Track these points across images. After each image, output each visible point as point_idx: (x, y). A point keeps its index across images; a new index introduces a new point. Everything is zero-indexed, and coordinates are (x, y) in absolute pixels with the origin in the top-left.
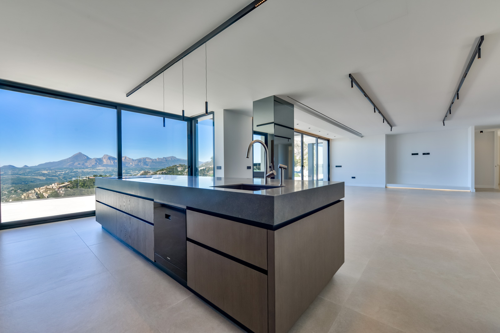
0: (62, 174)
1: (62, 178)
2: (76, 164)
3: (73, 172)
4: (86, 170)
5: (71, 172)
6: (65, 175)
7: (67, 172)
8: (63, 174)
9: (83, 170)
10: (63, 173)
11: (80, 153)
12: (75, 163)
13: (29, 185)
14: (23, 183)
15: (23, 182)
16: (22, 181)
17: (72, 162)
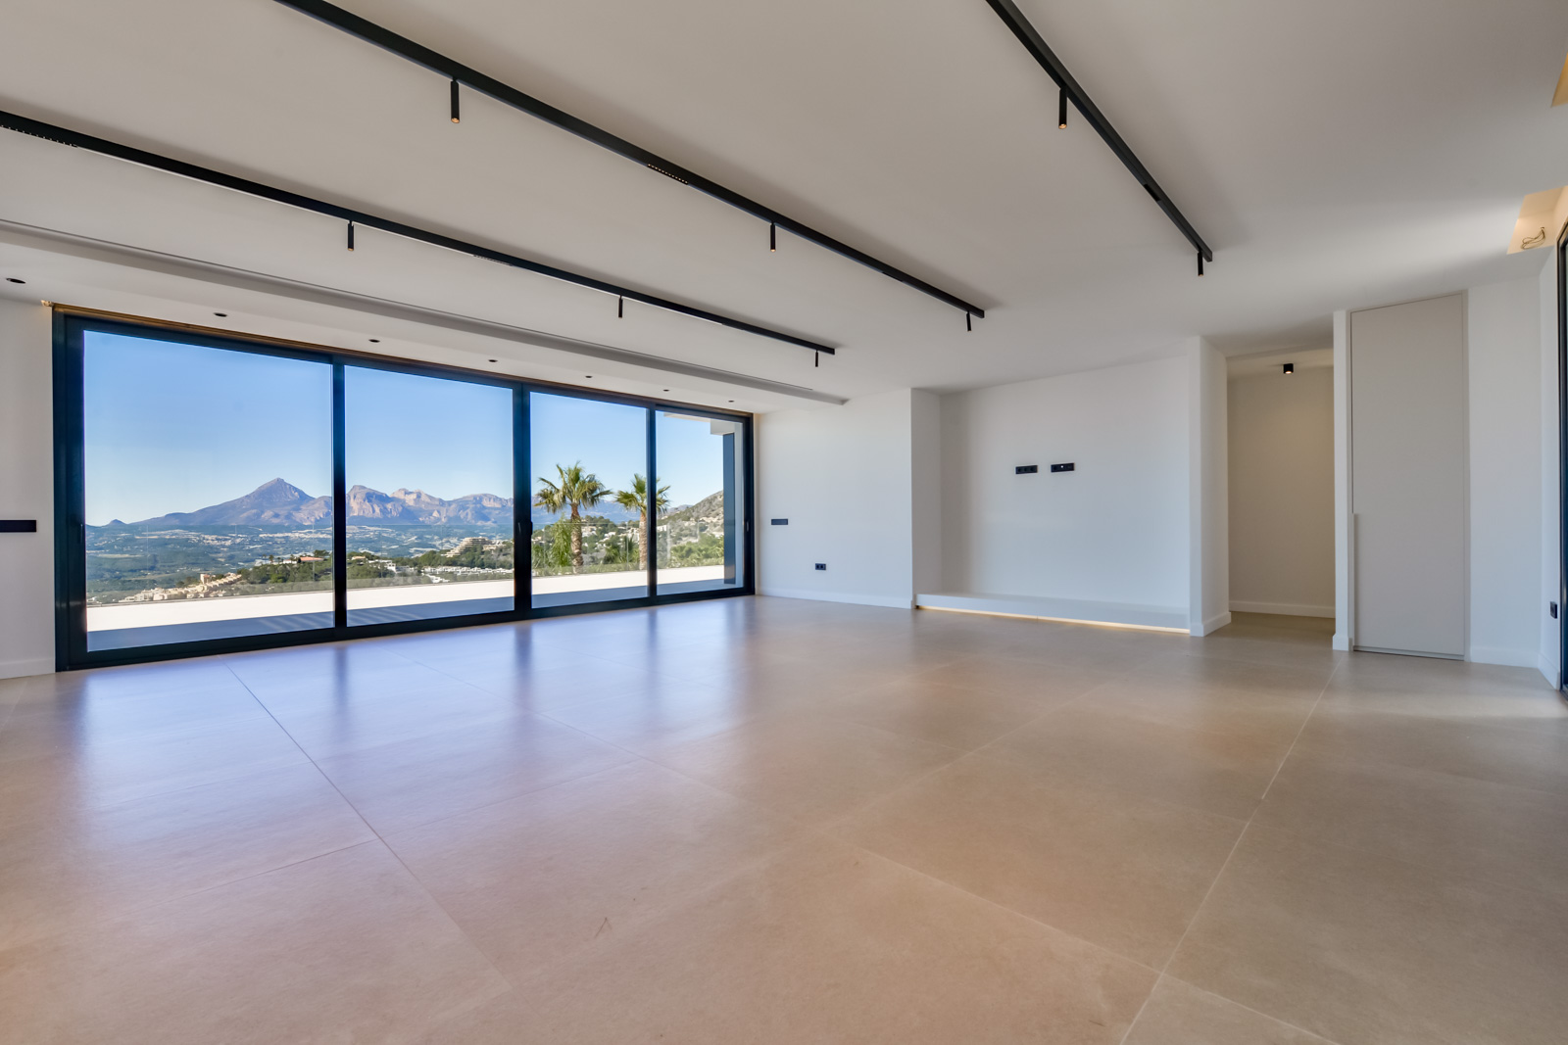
0: (224, 546)
1: (223, 560)
2: (267, 515)
3: (258, 543)
4: (297, 535)
5: (252, 542)
6: (234, 550)
7: (238, 541)
8: (229, 547)
9: (286, 534)
10: (228, 543)
11: (278, 479)
12: (263, 512)
13: (124, 582)
14: (107, 575)
15: (108, 570)
16: (104, 569)
17: (254, 511)
